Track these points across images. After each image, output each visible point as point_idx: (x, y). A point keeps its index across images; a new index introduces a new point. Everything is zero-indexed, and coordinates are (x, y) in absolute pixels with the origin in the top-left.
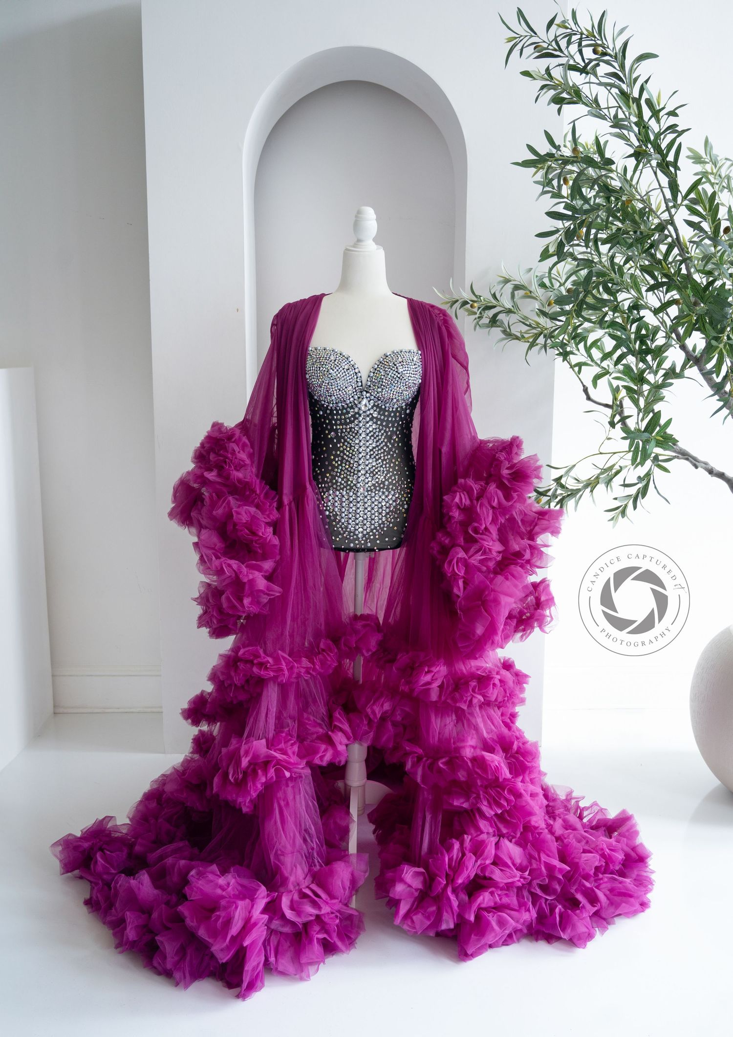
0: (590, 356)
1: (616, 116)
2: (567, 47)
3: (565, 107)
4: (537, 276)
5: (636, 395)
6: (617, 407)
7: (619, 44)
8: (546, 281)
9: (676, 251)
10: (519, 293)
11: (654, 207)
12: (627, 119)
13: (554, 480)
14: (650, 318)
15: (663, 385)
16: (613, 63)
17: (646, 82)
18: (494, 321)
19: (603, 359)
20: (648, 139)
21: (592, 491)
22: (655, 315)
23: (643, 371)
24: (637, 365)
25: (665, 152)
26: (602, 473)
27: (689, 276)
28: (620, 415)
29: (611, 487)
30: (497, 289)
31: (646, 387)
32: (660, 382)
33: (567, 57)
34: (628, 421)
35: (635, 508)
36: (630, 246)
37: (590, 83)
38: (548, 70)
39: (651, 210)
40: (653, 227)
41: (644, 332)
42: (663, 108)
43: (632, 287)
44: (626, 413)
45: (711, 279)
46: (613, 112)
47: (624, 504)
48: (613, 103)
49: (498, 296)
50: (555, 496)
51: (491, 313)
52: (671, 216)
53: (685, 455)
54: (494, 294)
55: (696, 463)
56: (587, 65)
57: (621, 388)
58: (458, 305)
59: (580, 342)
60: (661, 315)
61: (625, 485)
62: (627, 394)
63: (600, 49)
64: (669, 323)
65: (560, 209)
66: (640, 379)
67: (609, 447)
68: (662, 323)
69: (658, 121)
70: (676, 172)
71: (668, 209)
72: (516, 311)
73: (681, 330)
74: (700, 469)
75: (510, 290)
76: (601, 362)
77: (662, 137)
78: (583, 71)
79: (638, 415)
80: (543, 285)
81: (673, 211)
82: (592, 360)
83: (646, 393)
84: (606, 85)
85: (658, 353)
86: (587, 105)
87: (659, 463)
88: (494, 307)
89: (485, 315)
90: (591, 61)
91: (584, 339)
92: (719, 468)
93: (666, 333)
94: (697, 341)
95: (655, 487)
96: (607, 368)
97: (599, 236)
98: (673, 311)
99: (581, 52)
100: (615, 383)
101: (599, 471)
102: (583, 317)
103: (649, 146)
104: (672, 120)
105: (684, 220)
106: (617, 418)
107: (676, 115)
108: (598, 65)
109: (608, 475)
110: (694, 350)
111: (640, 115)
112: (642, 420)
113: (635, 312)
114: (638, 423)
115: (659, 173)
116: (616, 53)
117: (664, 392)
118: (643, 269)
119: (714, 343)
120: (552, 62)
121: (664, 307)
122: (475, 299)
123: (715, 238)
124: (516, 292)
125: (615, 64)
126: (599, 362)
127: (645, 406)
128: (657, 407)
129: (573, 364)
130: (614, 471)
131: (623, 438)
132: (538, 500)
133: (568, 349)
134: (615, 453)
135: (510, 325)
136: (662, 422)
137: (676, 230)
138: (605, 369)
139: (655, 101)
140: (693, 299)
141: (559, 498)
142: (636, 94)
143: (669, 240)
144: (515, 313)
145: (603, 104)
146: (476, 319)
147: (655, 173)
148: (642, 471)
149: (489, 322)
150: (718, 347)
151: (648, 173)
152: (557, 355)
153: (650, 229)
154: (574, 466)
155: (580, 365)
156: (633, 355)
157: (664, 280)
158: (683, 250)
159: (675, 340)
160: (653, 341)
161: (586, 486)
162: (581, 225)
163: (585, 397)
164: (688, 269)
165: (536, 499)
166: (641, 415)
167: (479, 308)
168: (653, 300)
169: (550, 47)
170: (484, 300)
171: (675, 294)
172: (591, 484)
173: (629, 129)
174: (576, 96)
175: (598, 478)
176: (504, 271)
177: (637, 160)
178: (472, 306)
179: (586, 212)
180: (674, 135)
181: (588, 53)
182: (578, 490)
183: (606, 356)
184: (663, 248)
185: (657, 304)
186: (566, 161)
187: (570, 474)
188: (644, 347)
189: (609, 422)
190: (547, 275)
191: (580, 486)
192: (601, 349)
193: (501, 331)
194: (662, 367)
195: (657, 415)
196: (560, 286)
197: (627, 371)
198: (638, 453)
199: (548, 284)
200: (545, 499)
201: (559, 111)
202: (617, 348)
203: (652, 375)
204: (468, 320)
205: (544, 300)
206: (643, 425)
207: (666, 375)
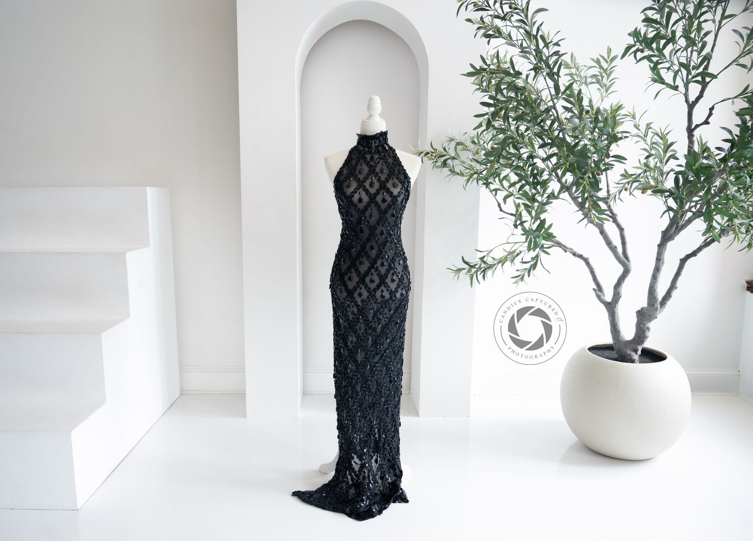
0: (502, 185)
1: (522, 45)
2: (494, 5)
3: (492, 40)
4: (470, 138)
5: (530, 208)
6: (518, 216)
7: (524, 5)
8: (476, 140)
9: (556, 124)
10: (460, 147)
11: (544, 98)
12: (529, 47)
13: (479, 259)
14: (540, 164)
15: (547, 203)
16: (521, 14)
17: (541, 25)
18: (445, 164)
19: (510, 187)
20: (541, 60)
21: (502, 265)
22: (543, 162)
23: (535, 195)
24: (530, 190)
25: (552, 66)
26: (508, 255)
27: (564, 138)
28: (520, 220)
29: (514, 263)
30: (445, 145)
31: (536, 204)
32: (545, 201)
33: (493, 10)
34: (525, 224)
35: (529, 276)
36: (529, 122)
37: (506, 26)
38: (482, 18)
39: (542, 100)
40: (543, 110)
41: (535, 172)
42: (551, 42)
43: (529, 146)
44: (524, 219)
45: (577, 141)
46: (520, 42)
47: (522, 273)
48: (520, 37)
49: (447, 149)
50: (480, 268)
51: (443, 159)
52: (554, 104)
53: (559, 244)
54: (445, 148)
55: (565, 249)
56: (505, 15)
57: (521, 204)
58: (423, 154)
59: (496, 177)
60: (547, 162)
61: (522, 263)
62: (525, 208)
63: (513, 6)
64: (551, 166)
65: (487, 100)
66: (533, 199)
67: (513, 239)
68: (547, 167)
69: (548, 48)
70: (558, 79)
71: (552, 100)
73: (560, 172)
74: (568, 253)
75: (454, 146)
76: (509, 189)
77: (550, 58)
78: (503, 19)
79: (531, 220)
80: (473, 142)
81: (555, 101)
82: (503, 187)
83: (536, 208)
84: (516, 27)
85: (544, 184)
86: (504, 39)
87: (544, 249)
88: (445, 156)
89: (439, 161)
90: (507, 13)
91: (499, 175)
92: (579, 252)
93: (549, 172)
94: (569, 178)
95: (541, 264)
97: (510, 114)
98: (554, 160)
99: (502, 8)
100: (518, 201)
101: (507, 253)
102: (500, 163)
103: (542, 63)
104: (556, 48)
105: (562, 106)
106: (518, 222)
107: (559, 45)
108: (512, 16)
109: (513, 256)
110: (566, 182)
111: (537, 45)
112: (534, 223)
113: (531, 160)
114: (530, 225)
115: (547, 78)
116: (523, 9)
117: (547, 207)
118: (536, 135)
119: (581, 181)
120: (484, 13)
121: (549, 157)
122: (433, 151)
123: (580, 117)
124: (458, 147)
125: (522, 15)
126: (507, 188)
127: (535, 215)
128: (543, 216)
129: (492, 189)
130: (516, 253)
131: (522, 234)
133: (489, 181)
134: (516, 243)
135: (454, 166)
136: (546, 226)
137: (557, 112)
138: (511, 192)
139: (546, 36)
140: (566, 153)
141: (482, 269)
142: (534, 33)
143: (552, 118)
144: (457, 159)
145: (514, 38)
146: (434, 162)
147: (545, 79)
148: (533, 254)
149: (442, 165)
150: (583, 183)
151: (541, 78)
152: (482, 184)
153: (540, 111)
154: (492, 250)
155: (496, 190)
156: (529, 185)
157: (550, 141)
158: (561, 123)
159: (555, 177)
160: (541, 177)
161: (499, 262)
162: (501, 109)
163: (499, 209)
164: (563, 135)
165: (469, 270)
166: (533, 220)
167: (435, 157)
168: (542, 153)
169: (483, 5)
170: (439, 152)
171: (555, 150)
172: (502, 261)
173: (530, 53)
174: (499, 33)
175: (506, 257)
176: (451, 134)
177: (535, 72)
178: (431, 155)
179: (504, 102)
180: (557, 57)
181: (506, 8)
182: (495, 264)
183: (513, 185)
184: (548, 122)
185: (545, 156)
186: (492, 72)
187: (489, 255)
188: (535, 181)
189: (514, 225)
190: (476, 137)
191: (496, 262)
192: (509, 181)
193: (449, 170)
194: (546, 192)
195: (543, 222)
196: (484, 143)
197: (525, 194)
198: (531, 244)
199: (477, 141)
200: (474, 270)
201: (489, 42)
202: (519, 181)
203: (540, 197)
204: (429, 163)
205: (474, 151)
206: (534, 227)
207: (548, 197)
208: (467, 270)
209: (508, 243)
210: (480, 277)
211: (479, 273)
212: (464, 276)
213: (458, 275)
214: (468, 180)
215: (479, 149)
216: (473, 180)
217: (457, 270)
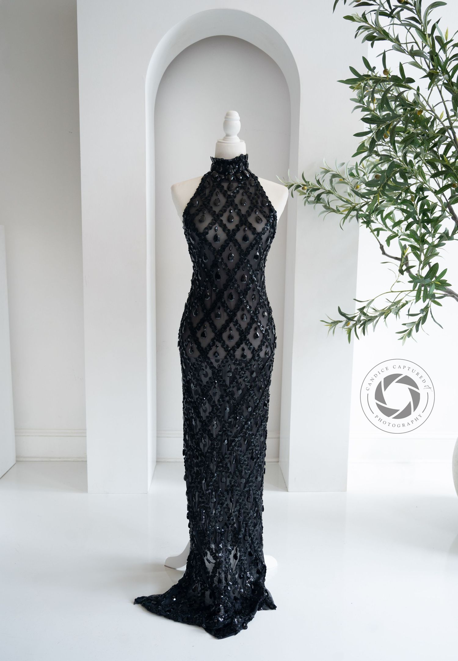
0: (385, 224)
1: (412, 49)
3: (376, 42)
4: (348, 168)
5: (419, 251)
6: (404, 260)
8: (354, 172)
10: (336, 180)
11: (438, 116)
13: (359, 309)
14: (432, 198)
15: (438, 245)
16: (412, 10)
17: (438, 22)
18: (318, 199)
19: (394, 226)
21: (385, 318)
22: (435, 195)
23: (424, 235)
24: (419, 229)
25: (450, 74)
26: (392, 305)
28: (406, 265)
29: (399, 315)
30: (320, 177)
31: (426, 246)
32: (436, 242)
33: (379, 5)
34: (412, 270)
35: (417, 331)
36: (419, 146)
37: (393, 25)
38: (364, 15)
39: (436, 118)
41: (426, 207)
42: (451, 41)
43: (419, 175)
44: (410, 264)
46: (410, 46)
47: (410, 328)
48: (410, 39)
49: (321, 182)
50: (359, 320)
51: (316, 193)
52: (451, 124)
53: (451, 294)
54: (319, 180)
56: (393, 11)
57: (407, 247)
58: (293, 187)
60: (439, 195)
61: (409, 315)
62: (412, 251)
66: (422, 240)
67: (397, 287)
68: (439, 201)
69: (445, 52)
71: (448, 118)
72: (333, 192)
75: (330, 178)
76: (393, 228)
77: (448, 63)
78: (390, 15)
79: (420, 265)
80: (352, 175)
82: (386, 227)
83: (425, 251)
84: (406, 26)
85: (436, 222)
87: (436, 300)
88: (318, 189)
89: (312, 195)
90: (397, 7)
91: (381, 212)
93: (442, 207)
95: (432, 317)
96: (397, 232)
98: (448, 193)
99: (388, 1)
100: (403, 243)
101: (390, 304)
103: (440, 69)
106: (404, 268)
108: (402, 10)
109: (397, 307)
112: (423, 268)
113: (421, 192)
114: (419, 271)
116: (415, 2)
117: (438, 250)
118: (427, 162)
120: (368, 9)
121: (442, 190)
122: (305, 184)
124: (333, 179)
125: (414, 11)
126: (391, 228)
127: (424, 259)
128: (433, 261)
129: (373, 229)
130: (401, 304)
131: (410, 282)
132: (348, 323)
133: (370, 219)
134: (402, 292)
135: (329, 202)
137: (454, 133)
138: (395, 233)
139: (444, 36)
141: (362, 322)
142: (429, 31)
143: (449, 140)
144: (332, 193)
145: (403, 41)
146: (306, 197)
147: (440, 92)
148: (421, 304)
149: (315, 200)
152: (362, 223)
153: (434, 132)
154: (373, 300)
155: (378, 230)
156: (417, 224)
159: (448, 213)
160: (432, 213)
161: (381, 314)
163: (381, 252)
166: (422, 265)
167: (308, 190)
168: (433, 184)
170: (311, 184)
171: (450, 180)
172: (385, 313)
174: (385, 36)
175: (389, 308)
176: (325, 164)
178: (303, 188)
181: (394, 2)
182: (376, 317)
183: (397, 224)
184: (443, 147)
185: (438, 188)
187: (370, 306)
188: (426, 218)
189: (399, 270)
190: (355, 168)
191: (377, 314)
192: (392, 219)
193: (323, 206)
194: (438, 232)
196: (364, 175)
197: (413, 235)
198: (420, 293)
199: (355, 174)
200: (352, 323)
201: (372, 45)
202: (406, 219)
203: (431, 238)
204: (300, 198)
205: (353, 184)
206: (424, 273)
207: (441, 238)
208: (344, 323)
209: (392, 292)
210: (359, 331)
211: (358, 326)
212: (341, 331)
213: (334, 327)
214: (345, 218)
215: (358, 182)
216: (351, 218)
217: (332, 323)
